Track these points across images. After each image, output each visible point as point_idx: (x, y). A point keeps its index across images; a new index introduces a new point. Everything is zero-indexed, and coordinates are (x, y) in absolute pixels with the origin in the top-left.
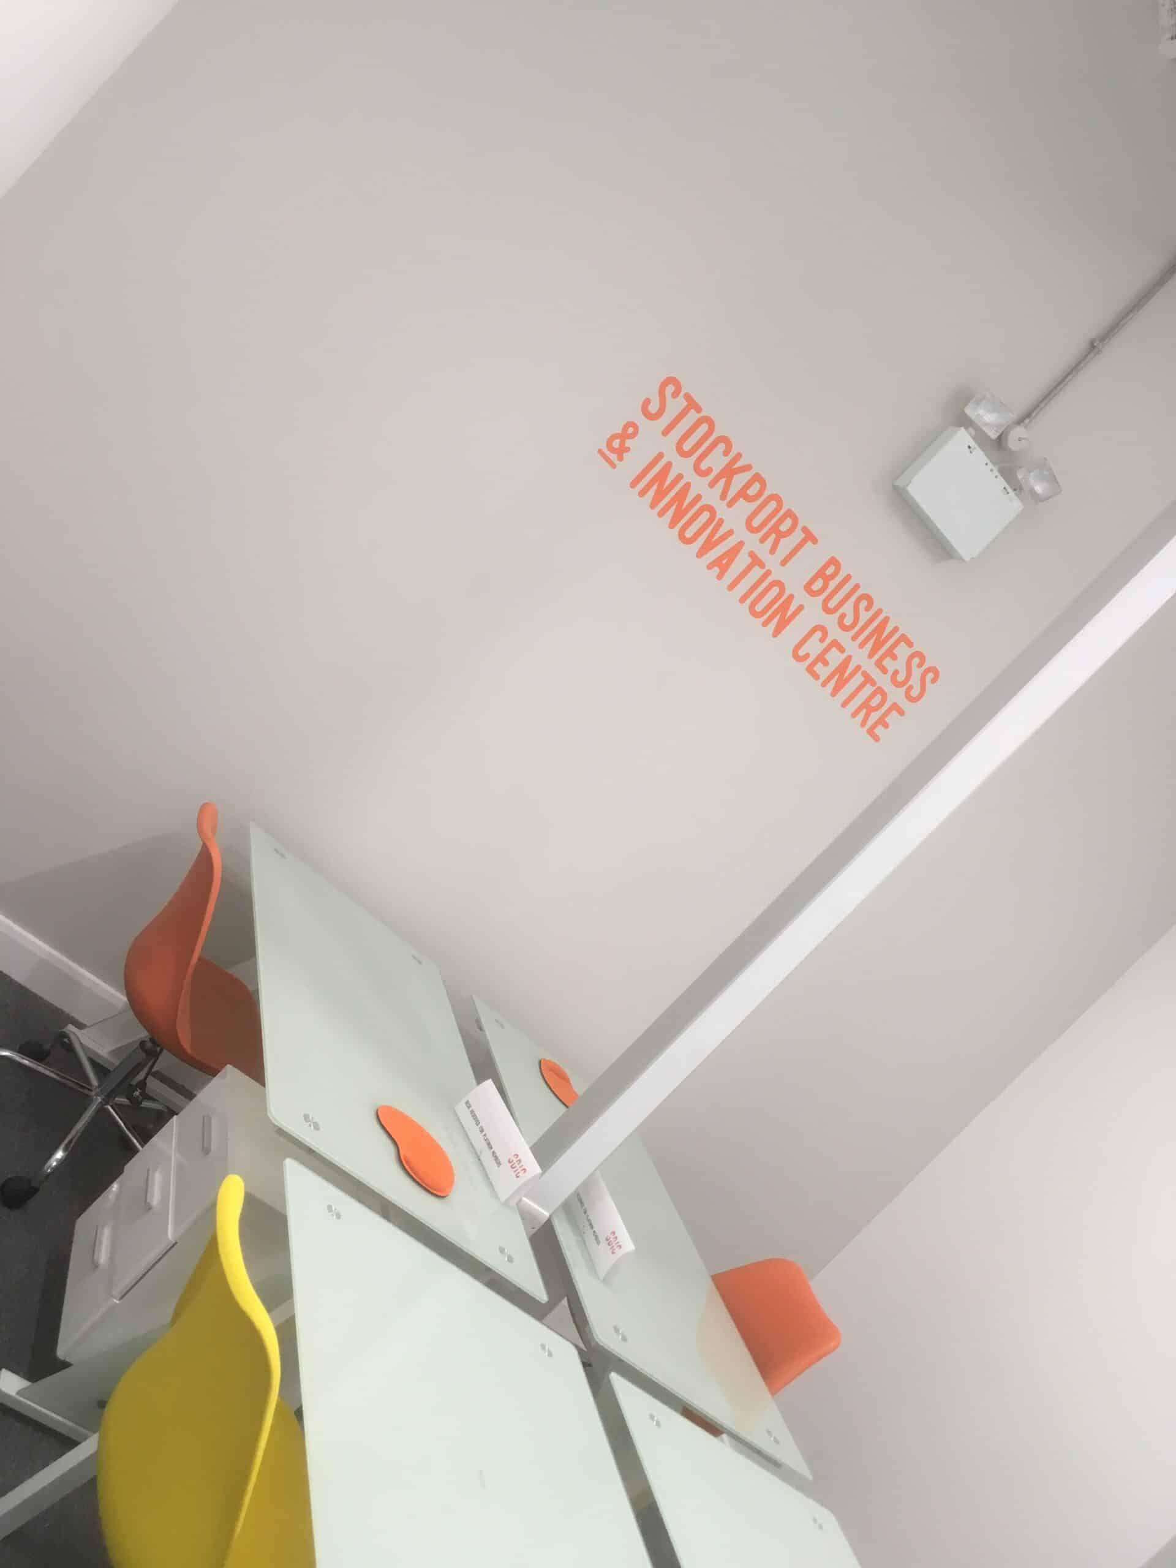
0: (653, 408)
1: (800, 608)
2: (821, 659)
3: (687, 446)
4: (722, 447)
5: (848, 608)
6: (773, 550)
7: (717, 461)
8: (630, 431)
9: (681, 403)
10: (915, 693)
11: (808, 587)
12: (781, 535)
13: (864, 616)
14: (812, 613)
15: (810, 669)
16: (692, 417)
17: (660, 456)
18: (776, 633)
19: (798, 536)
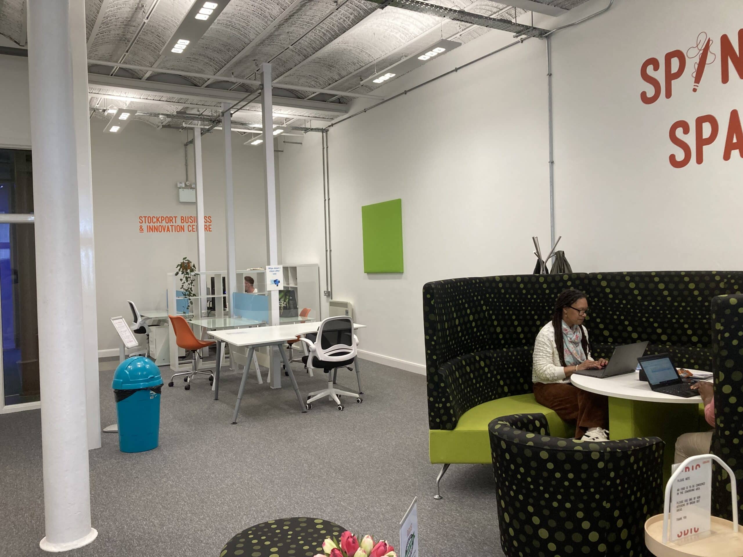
0: (141, 222)
1: (184, 226)
2: (193, 229)
3: (149, 222)
4: (154, 218)
5: (189, 220)
6: (173, 223)
7: (155, 220)
8: (141, 227)
9: (144, 218)
10: (210, 221)
11: (182, 222)
12: (172, 220)
13: (193, 219)
14: (186, 225)
15: (193, 231)
16: (147, 218)
17: (148, 226)
18: (184, 231)
19: (174, 218)
